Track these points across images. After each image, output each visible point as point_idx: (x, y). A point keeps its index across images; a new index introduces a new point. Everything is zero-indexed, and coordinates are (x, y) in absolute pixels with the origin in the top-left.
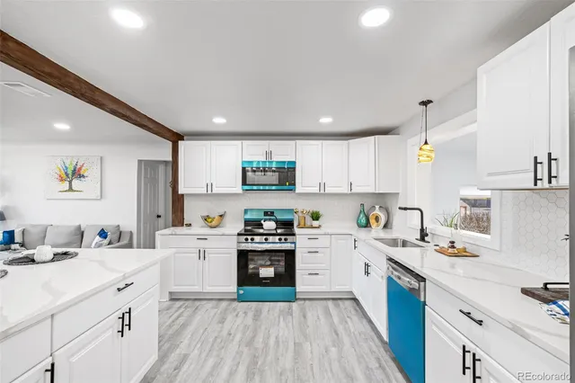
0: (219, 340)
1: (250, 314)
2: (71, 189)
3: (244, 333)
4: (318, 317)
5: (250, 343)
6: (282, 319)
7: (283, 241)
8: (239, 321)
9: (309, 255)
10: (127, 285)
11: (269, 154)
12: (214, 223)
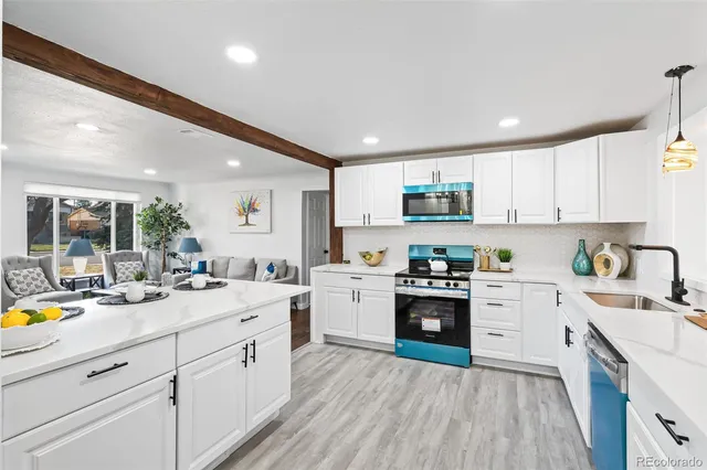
0: (362, 395)
1: (406, 374)
2: (247, 223)
3: (392, 393)
4: (496, 392)
5: (395, 407)
6: (444, 386)
7: (452, 286)
8: (390, 379)
9: (488, 307)
10: (252, 317)
11: (437, 175)
12: (373, 261)
